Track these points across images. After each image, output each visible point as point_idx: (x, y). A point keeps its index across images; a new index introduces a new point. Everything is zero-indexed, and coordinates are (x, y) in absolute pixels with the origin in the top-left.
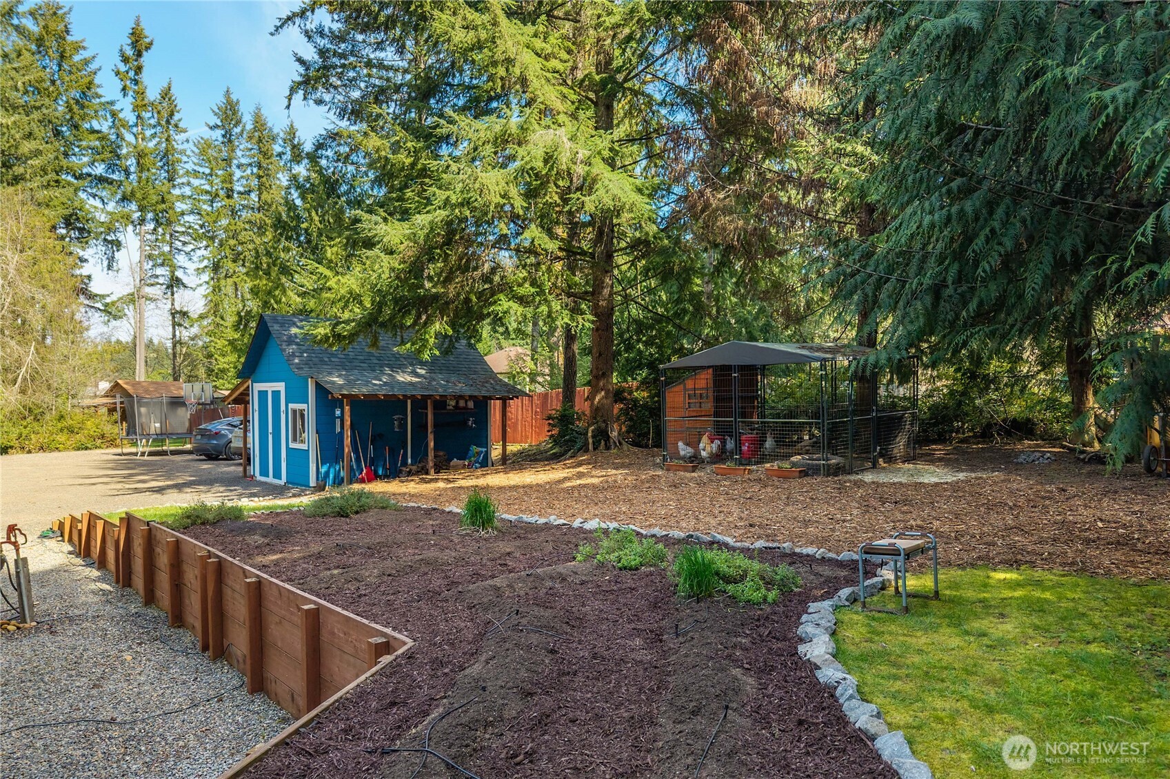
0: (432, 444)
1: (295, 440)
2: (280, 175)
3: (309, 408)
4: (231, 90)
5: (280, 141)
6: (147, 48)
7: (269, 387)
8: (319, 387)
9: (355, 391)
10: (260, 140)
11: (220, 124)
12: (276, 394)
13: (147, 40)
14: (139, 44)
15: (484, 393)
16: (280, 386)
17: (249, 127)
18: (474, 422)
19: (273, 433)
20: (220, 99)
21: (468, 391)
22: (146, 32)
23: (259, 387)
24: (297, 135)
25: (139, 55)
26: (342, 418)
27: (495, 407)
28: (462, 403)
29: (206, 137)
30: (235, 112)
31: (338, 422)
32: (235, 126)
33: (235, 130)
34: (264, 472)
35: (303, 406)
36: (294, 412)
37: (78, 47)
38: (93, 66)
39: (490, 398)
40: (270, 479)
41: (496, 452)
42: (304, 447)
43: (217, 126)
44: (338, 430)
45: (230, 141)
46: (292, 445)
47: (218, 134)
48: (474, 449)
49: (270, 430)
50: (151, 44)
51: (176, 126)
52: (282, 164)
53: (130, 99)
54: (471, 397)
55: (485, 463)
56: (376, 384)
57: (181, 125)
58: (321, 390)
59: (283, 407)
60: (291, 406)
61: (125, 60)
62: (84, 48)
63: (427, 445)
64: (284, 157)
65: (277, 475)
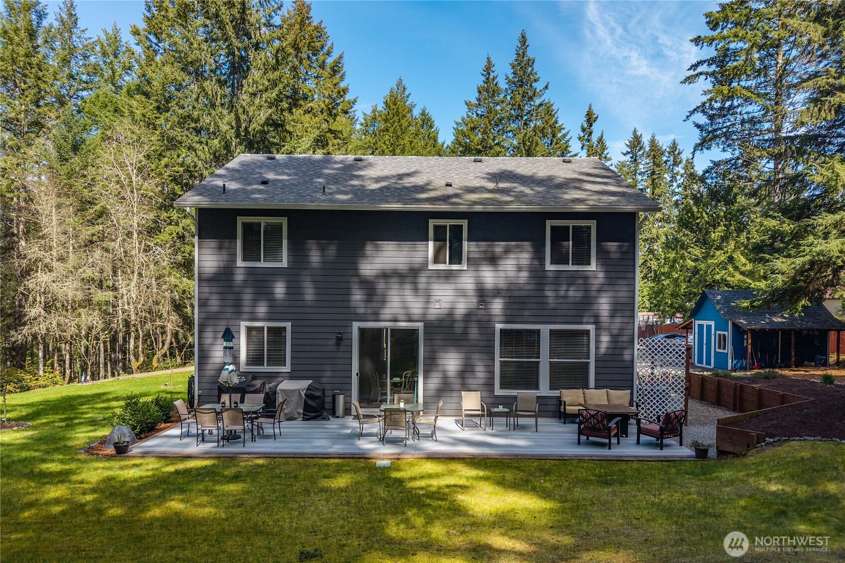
0: (793, 353)
1: (719, 348)
2: (666, 175)
3: (729, 334)
4: (637, 129)
5: (667, 154)
6: (595, 121)
7: (705, 323)
8: (734, 324)
9: (753, 327)
10: (654, 157)
11: (629, 150)
12: (709, 327)
13: (595, 116)
14: (591, 119)
15: (825, 327)
16: (712, 323)
17: (647, 149)
18: (818, 342)
19: (706, 344)
20: (630, 136)
21: (815, 326)
22: (594, 112)
23: (698, 322)
24: (678, 148)
25: (591, 125)
26: (747, 339)
27: (833, 336)
28: (811, 333)
29: (621, 161)
30: (639, 143)
31: (745, 341)
32: (639, 151)
33: (639, 153)
34: (700, 361)
35: (726, 333)
36: (720, 335)
37: (561, 129)
38: (568, 137)
39: (830, 330)
40: (704, 365)
41: (833, 358)
42: (726, 351)
43: (628, 153)
44: (745, 345)
45: (635, 160)
46: (717, 350)
47: (628, 157)
48: (818, 356)
49: (705, 342)
50: (597, 117)
51: (605, 157)
52: (667, 167)
53: (585, 151)
54: (817, 330)
55: (825, 364)
56: (762, 323)
57: (608, 156)
58: (736, 327)
59: (713, 332)
60: (718, 332)
61: (584, 130)
62: (564, 129)
63: (791, 353)
64: (669, 163)
65: (709, 363)
